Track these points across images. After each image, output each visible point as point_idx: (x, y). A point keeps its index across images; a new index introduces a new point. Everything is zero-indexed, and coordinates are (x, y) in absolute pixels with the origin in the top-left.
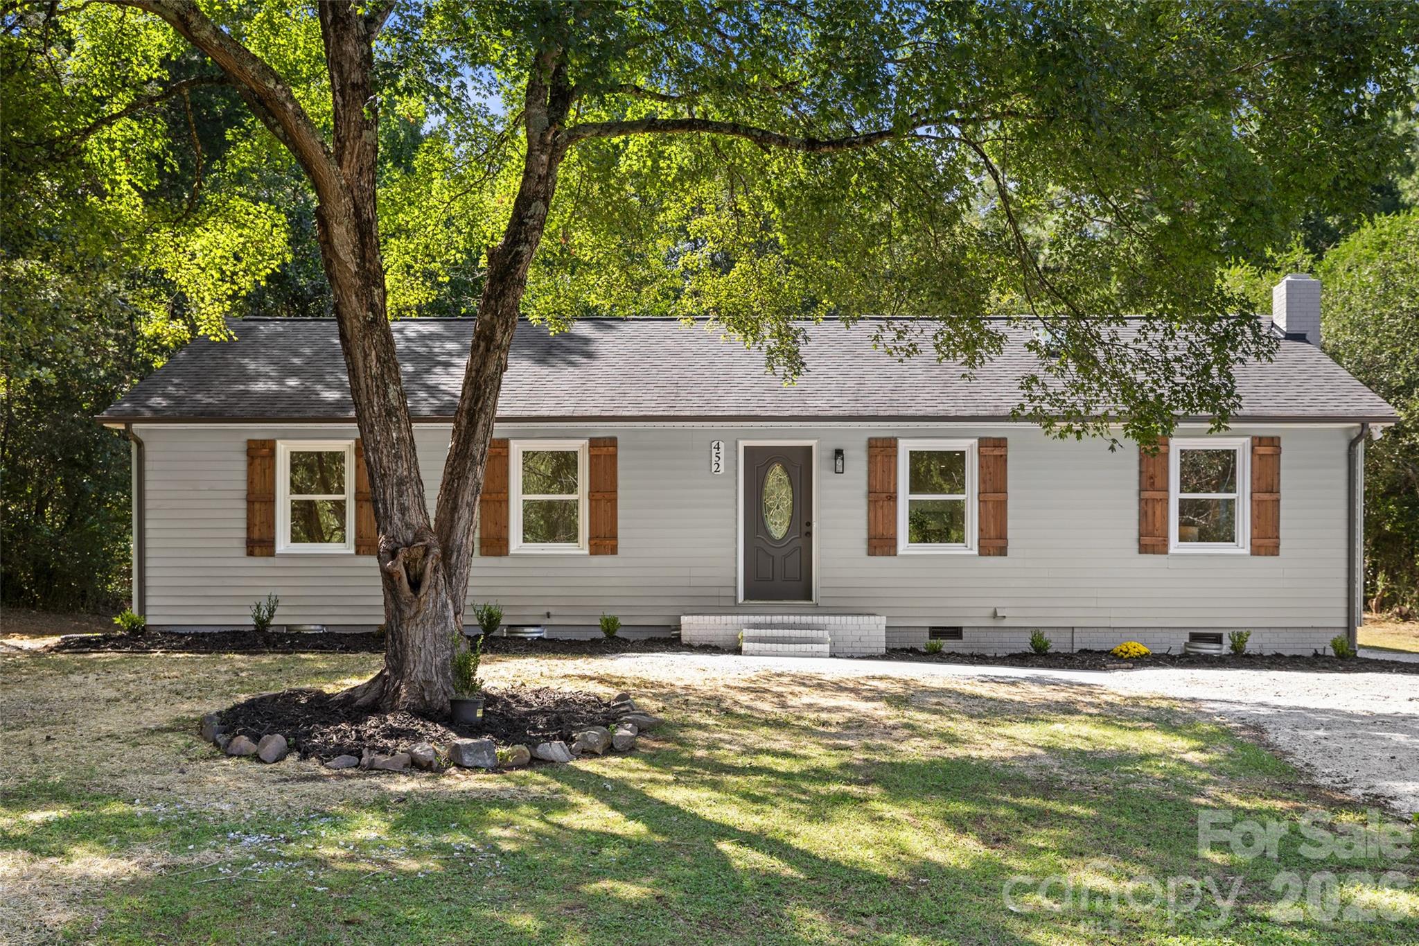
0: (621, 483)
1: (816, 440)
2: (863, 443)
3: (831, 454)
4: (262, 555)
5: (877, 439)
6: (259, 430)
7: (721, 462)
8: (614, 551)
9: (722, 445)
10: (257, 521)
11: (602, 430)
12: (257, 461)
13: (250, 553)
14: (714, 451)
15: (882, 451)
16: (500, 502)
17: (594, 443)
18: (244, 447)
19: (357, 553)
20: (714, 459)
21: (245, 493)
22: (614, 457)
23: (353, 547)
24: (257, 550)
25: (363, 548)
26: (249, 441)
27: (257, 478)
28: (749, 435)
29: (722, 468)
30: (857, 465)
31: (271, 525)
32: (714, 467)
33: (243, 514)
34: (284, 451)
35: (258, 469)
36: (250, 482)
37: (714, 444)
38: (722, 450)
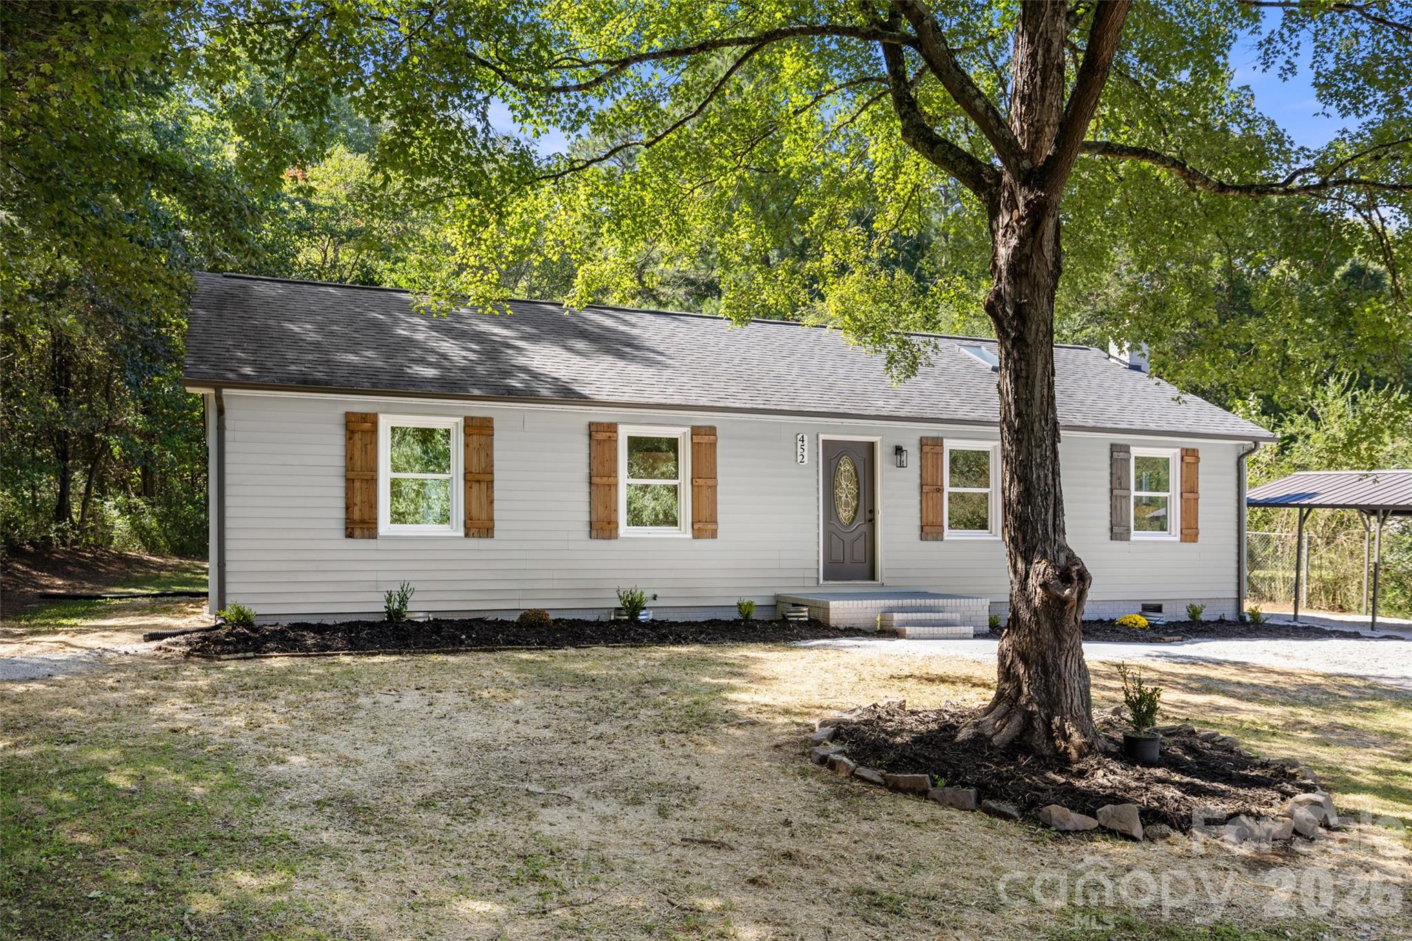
0: (720, 470)
1: (882, 437)
2: (916, 442)
3: (892, 450)
4: (363, 537)
5: (927, 438)
6: (360, 403)
7: (805, 454)
8: (714, 535)
9: (806, 438)
10: (358, 500)
11: (703, 419)
12: (357, 436)
13: (350, 535)
14: (800, 443)
15: (930, 446)
16: (610, 486)
17: (696, 431)
18: (342, 420)
19: (467, 535)
20: (800, 450)
21: (343, 470)
22: (713, 445)
23: (463, 529)
24: (357, 532)
25: (473, 531)
26: (347, 414)
27: (357, 454)
28: (828, 430)
29: (806, 459)
30: (913, 458)
31: (373, 505)
32: (800, 458)
33: (340, 492)
34: (385, 423)
35: (358, 444)
36: (349, 457)
37: (799, 437)
38: (806, 443)
